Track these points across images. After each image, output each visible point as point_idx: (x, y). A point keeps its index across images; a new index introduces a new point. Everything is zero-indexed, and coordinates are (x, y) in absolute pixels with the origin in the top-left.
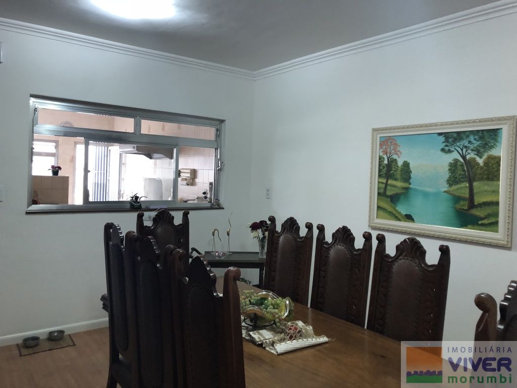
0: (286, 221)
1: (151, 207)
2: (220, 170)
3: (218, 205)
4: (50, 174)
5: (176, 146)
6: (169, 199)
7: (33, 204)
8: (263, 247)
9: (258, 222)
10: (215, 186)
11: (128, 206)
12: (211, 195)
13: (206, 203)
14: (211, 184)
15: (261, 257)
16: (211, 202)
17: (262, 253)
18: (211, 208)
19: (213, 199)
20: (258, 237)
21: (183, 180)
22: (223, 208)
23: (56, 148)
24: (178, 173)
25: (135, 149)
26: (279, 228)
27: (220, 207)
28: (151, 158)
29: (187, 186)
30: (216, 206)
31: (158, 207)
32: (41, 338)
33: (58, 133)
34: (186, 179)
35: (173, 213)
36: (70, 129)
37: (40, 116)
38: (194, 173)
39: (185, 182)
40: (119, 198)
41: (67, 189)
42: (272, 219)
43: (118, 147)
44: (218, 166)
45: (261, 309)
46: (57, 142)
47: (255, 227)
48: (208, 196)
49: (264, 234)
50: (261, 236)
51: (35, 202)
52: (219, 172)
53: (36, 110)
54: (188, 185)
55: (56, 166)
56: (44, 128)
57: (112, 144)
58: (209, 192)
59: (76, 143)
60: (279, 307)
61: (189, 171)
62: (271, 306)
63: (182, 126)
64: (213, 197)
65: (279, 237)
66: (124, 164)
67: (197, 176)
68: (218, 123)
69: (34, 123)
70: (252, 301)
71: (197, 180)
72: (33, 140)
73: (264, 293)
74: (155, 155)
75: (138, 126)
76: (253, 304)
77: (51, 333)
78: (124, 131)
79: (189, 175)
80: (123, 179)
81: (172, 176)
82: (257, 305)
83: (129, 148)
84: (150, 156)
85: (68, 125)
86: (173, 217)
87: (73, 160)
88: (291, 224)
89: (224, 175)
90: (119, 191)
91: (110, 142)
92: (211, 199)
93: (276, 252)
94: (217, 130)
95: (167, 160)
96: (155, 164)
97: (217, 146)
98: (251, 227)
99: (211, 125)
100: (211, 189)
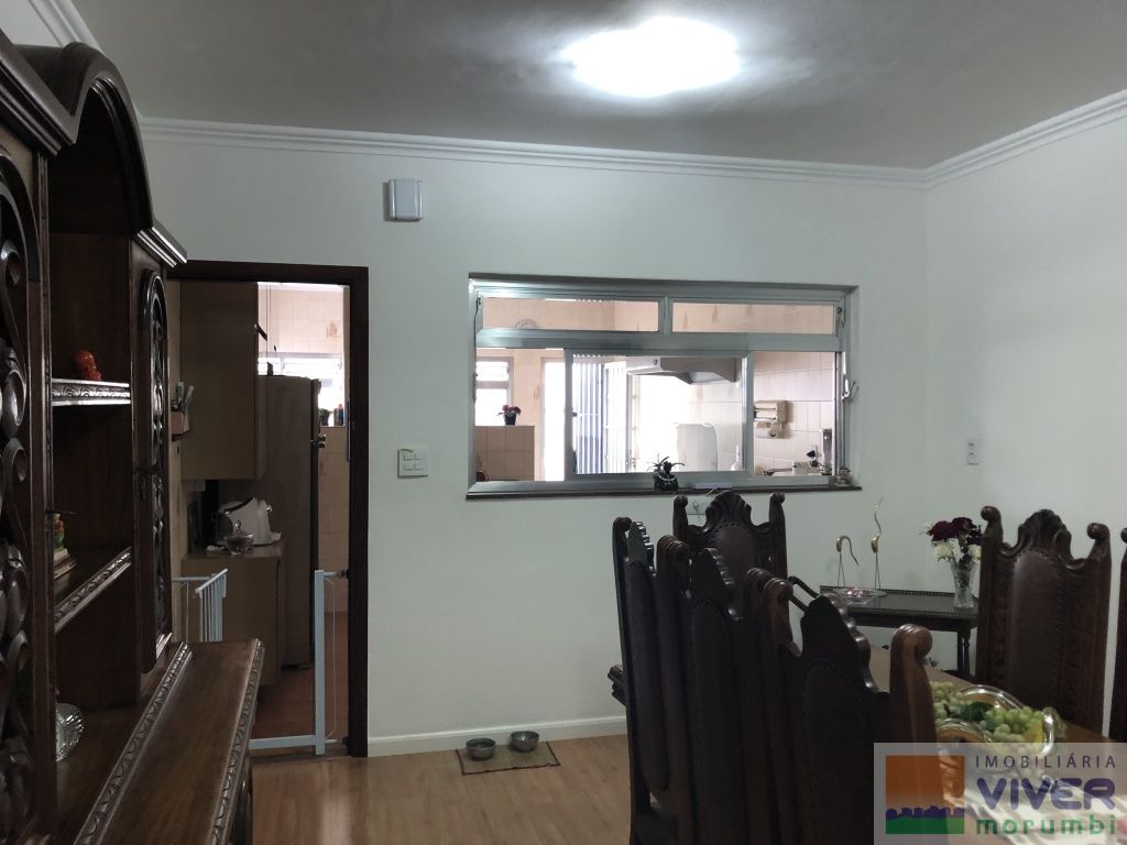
0: (1031, 520)
1: (699, 486)
2: (847, 401)
3: (847, 482)
4: (501, 422)
5: (745, 353)
6: (733, 469)
7: (478, 480)
8: (964, 581)
9: (950, 520)
10: (838, 438)
11: (651, 484)
12: (828, 457)
13: (817, 477)
14: (827, 433)
15: (960, 606)
16: (828, 474)
17: (962, 595)
18: (831, 488)
19: (833, 467)
20: (952, 558)
21: (761, 425)
22: (859, 489)
23: (508, 371)
24: (752, 412)
25: (659, 365)
26: (1010, 537)
27: (851, 486)
28: (690, 381)
29: (772, 441)
30: (842, 483)
31: (714, 486)
32: (498, 743)
33: (512, 344)
34: (768, 425)
35: (748, 499)
36: (534, 333)
37: (487, 312)
38: (786, 409)
39: (766, 431)
40: (627, 467)
41: (532, 451)
42: (992, 515)
43: (624, 363)
44: (844, 392)
45: (977, 729)
46: (510, 360)
47: (941, 532)
48: (822, 460)
49: (965, 550)
50: (959, 555)
51: (481, 477)
52: (845, 404)
53: (478, 302)
54: (773, 436)
55: (510, 406)
56: (493, 335)
57: (610, 357)
58: (822, 452)
59: (543, 360)
60: (1026, 729)
61: (774, 406)
62: (1005, 726)
63: (757, 308)
64: (833, 462)
65: (1012, 558)
66: (635, 397)
67: (792, 416)
68: (841, 295)
69: (476, 326)
70: (952, 708)
71: (792, 426)
72: (474, 358)
73: (982, 691)
74: (699, 376)
75: (665, 316)
76: (956, 716)
77: (515, 735)
78: (633, 328)
79: (774, 415)
80: (635, 428)
81: (738, 417)
82: (966, 720)
83: (646, 363)
84: (687, 378)
85: (529, 327)
86: (749, 508)
87: (539, 393)
88: (1045, 528)
89: (858, 412)
90: (628, 453)
91: (607, 354)
92: (828, 467)
93: (1006, 596)
94: (839, 310)
95: (724, 385)
96: (700, 395)
97: (841, 346)
98: (930, 533)
99: (823, 301)
100: (827, 443)
